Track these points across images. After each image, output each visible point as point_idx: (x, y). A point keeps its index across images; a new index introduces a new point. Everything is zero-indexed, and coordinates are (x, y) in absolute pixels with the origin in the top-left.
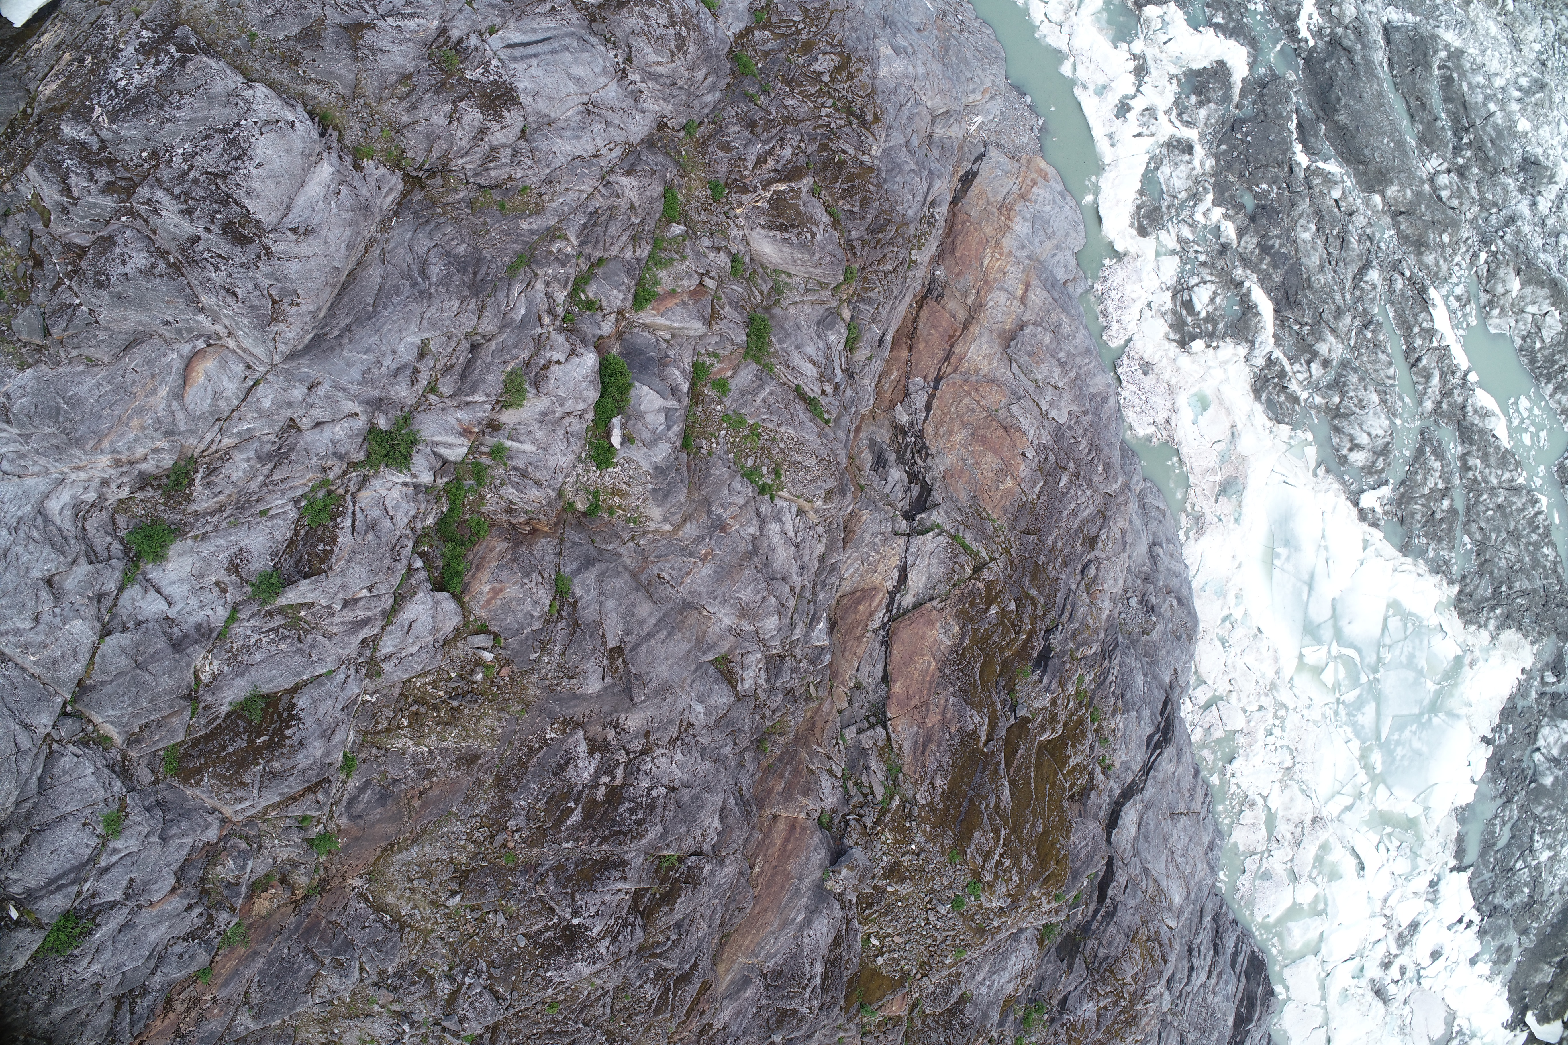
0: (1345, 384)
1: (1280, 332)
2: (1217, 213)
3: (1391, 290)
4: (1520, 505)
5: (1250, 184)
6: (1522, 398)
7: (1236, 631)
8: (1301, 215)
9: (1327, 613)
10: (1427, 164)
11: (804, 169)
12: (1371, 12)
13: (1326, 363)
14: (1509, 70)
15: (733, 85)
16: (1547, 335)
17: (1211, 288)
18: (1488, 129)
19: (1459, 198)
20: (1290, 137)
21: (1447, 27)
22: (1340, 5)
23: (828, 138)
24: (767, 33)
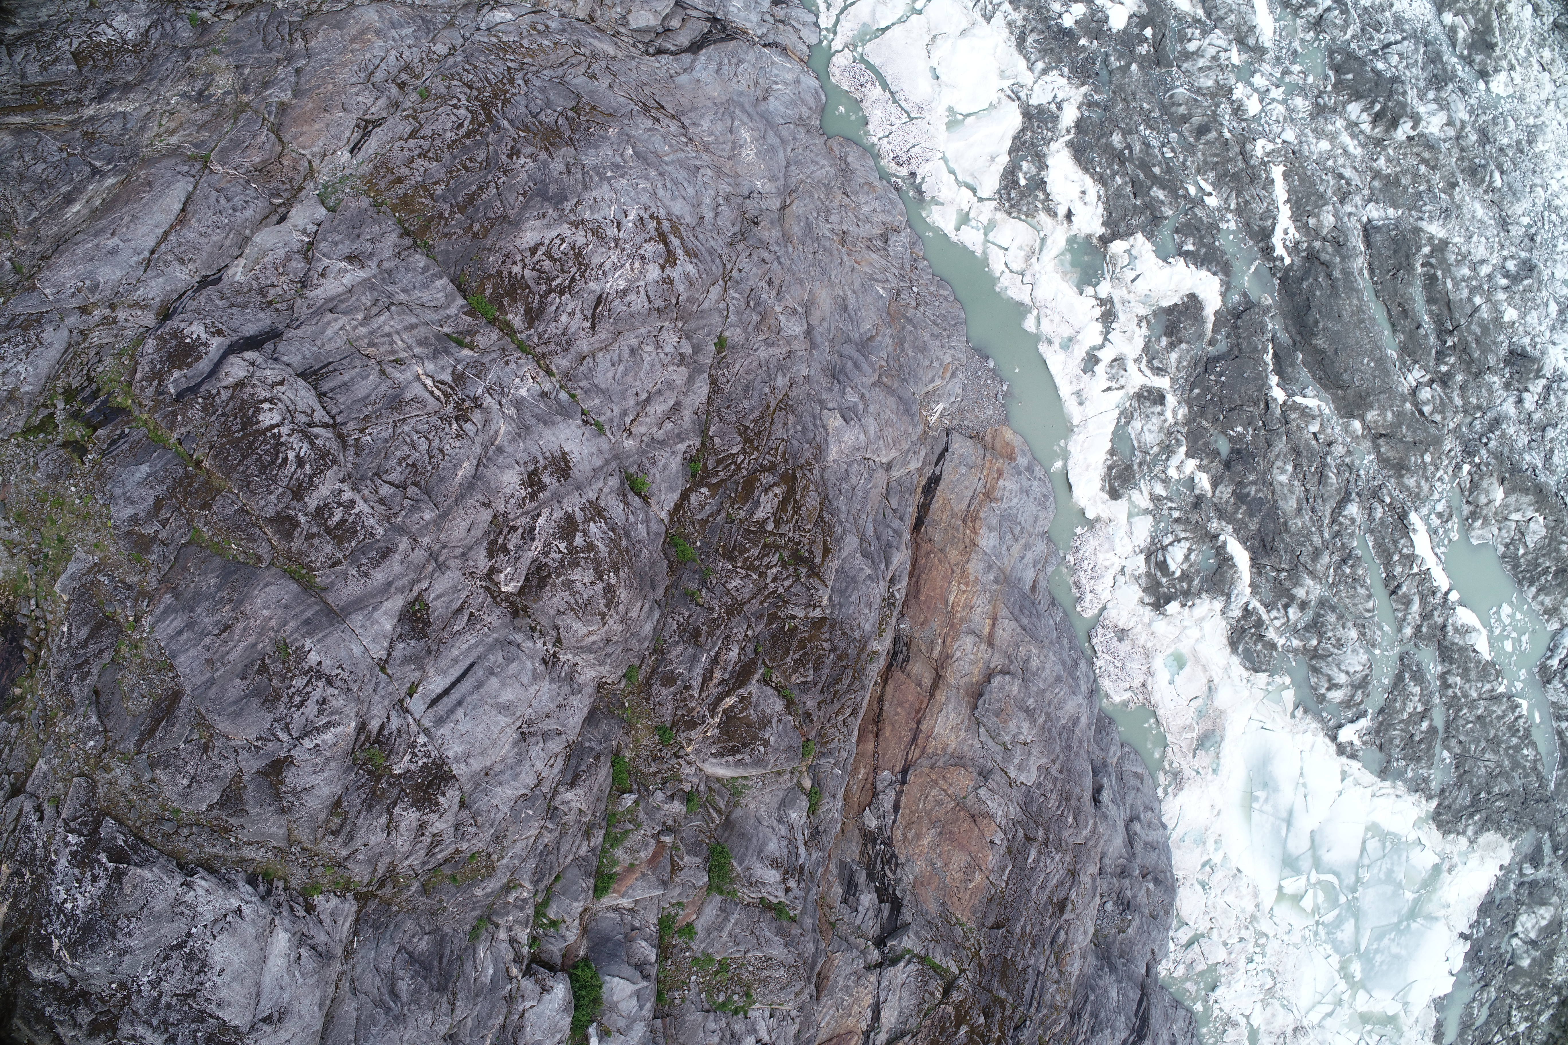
0: (1323, 625)
1: (1257, 580)
2: (1191, 465)
3: (1371, 519)
4: (1500, 713)
5: (1224, 427)
6: (1505, 605)
8: (1278, 456)
9: (1305, 844)
10: (1410, 378)
11: (753, 662)
12: (1350, 214)
13: (1303, 606)
14: (1495, 255)
15: (672, 585)
16: (1531, 540)
17: (1186, 545)
18: (1473, 327)
19: (1442, 412)
20: (1265, 370)
21: (1431, 218)
22: (1317, 216)
23: (776, 606)
24: (704, 490)
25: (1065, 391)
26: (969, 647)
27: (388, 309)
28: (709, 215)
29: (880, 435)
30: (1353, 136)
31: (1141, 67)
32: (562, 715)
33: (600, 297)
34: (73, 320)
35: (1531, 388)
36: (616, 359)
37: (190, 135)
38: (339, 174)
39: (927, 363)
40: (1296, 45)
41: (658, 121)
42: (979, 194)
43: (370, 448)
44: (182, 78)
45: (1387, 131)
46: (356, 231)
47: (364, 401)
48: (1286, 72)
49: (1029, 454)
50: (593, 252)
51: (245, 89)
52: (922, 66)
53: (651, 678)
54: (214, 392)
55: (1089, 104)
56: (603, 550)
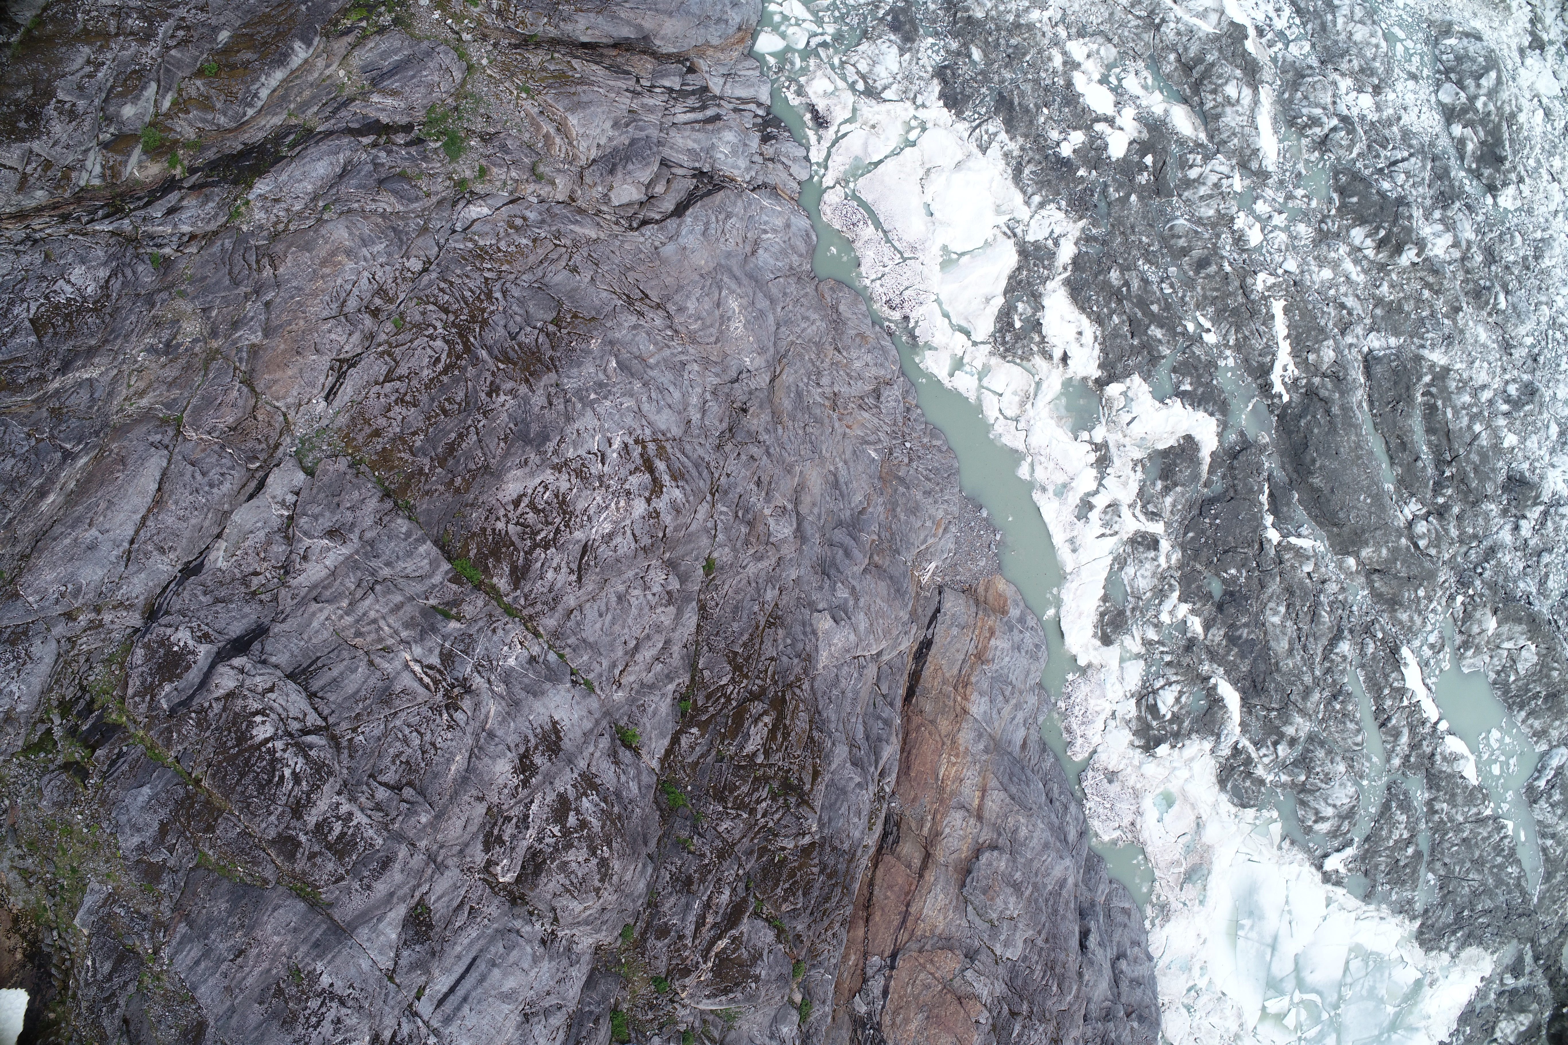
0: (1311, 759)
1: (1247, 718)
2: (1183, 610)
3: (1362, 654)
4: (1485, 835)
5: (1218, 570)
8: (1271, 597)
9: (1289, 967)
10: (1407, 511)
11: (744, 900)
12: (1351, 345)
13: (1293, 742)
14: (1497, 379)
15: (664, 835)
16: (1522, 668)
17: (1176, 688)
18: (1472, 456)
19: (1437, 546)
20: (1260, 511)
21: (1433, 346)
22: (1317, 351)
23: (766, 839)
24: (694, 730)
25: (1059, 538)
26: (958, 823)
27: (372, 589)
28: (695, 417)
29: (871, 630)
30: (1356, 262)
31: (1141, 198)
32: (562, 989)
33: (586, 545)
34: (59, 629)
35: (1528, 515)
36: (603, 608)
37: (161, 395)
38: (316, 426)
39: (919, 524)
40: (1301, 167)
41: (643, 315)
42: (973, 338)
43: (364, 748)
44: (148, 329)
45: (1391, 256)
46: (336, 499)
47: (355, 697)
48: (1290, 197)
49: (1022, 604)
50: (578, 497)
51: (214, 334)
52: (916, 202)
53: (645, 932)
54: (206, 704)
55: (1087, 238)
56: (595, 823)
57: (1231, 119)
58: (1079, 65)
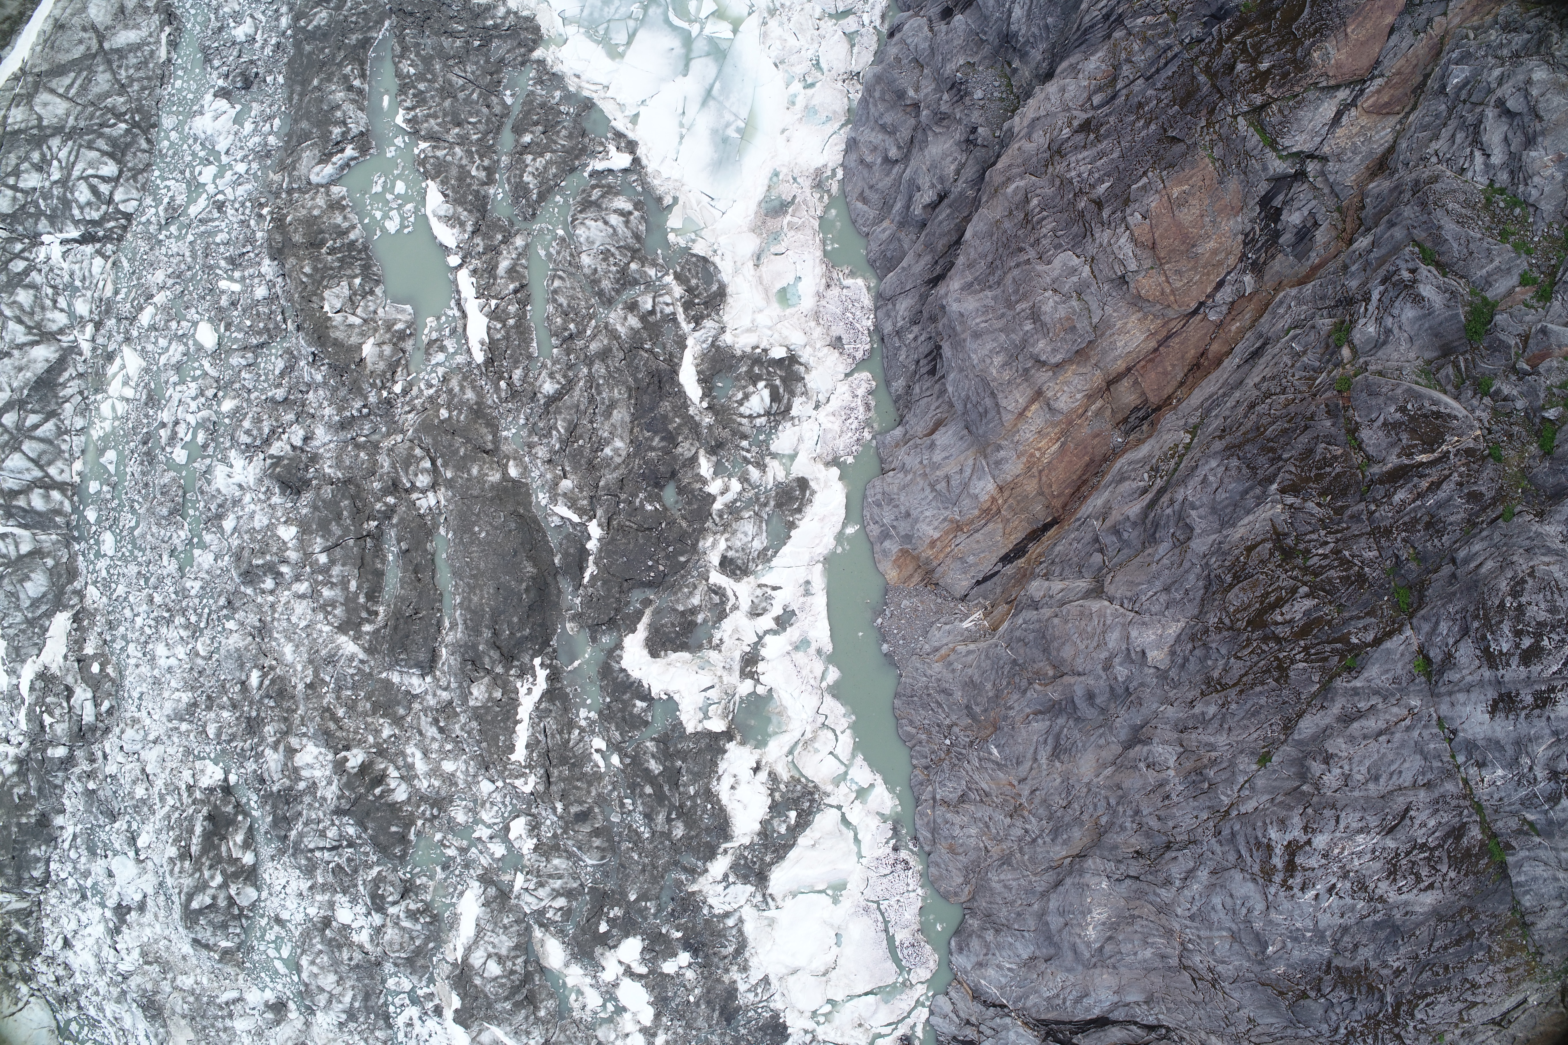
0: (617, 282)
1: (676, 351)
2: (714, 488)
3: (528, 371)
4: (432, 121)
5: (664, 514)
7: (803, 71)
8: (616, 468)
9: (697, 65)
10: (433, 502)
12: (445, 689)
13: (632, 307)
14: (283, 600)
16: (343, 290)
17: (744, 411)
18: (339, 533)
20: (599, 558)
21: (350, 660)
22: (490, 698)
23: (1332, 521)
24: (1354, 641)
25: (820, 601)
26: (1064, 399)
28: (1203, 874)
30: (411, 767)
31: (624, 894)
33: (1388, 834)
35: (289, 449)
39: (970, 671)
40: (440, 875)
41: (1208, 969)
45: (372, 763)
48: (463, 851)
49: (878, 550)
50: (1377, 872)
52: (848, 950)
53: (1491, 505)
55: (693, 873)
56: (1506, 627)
57: (505, 943)
58: (640, 1031)
